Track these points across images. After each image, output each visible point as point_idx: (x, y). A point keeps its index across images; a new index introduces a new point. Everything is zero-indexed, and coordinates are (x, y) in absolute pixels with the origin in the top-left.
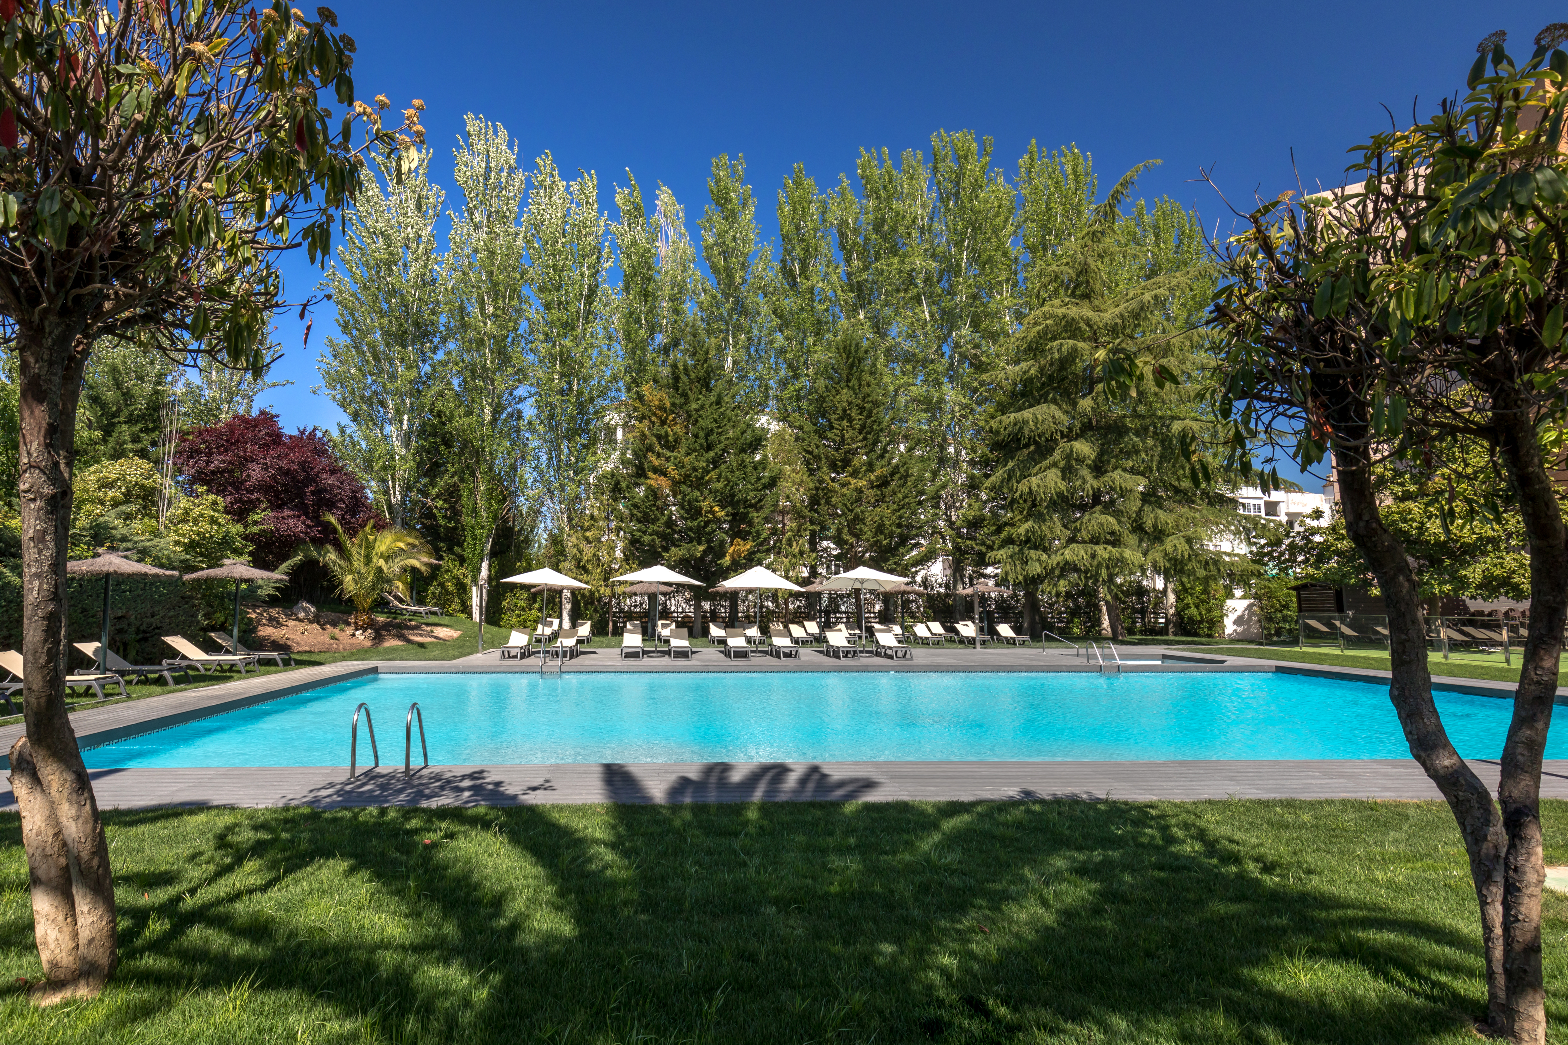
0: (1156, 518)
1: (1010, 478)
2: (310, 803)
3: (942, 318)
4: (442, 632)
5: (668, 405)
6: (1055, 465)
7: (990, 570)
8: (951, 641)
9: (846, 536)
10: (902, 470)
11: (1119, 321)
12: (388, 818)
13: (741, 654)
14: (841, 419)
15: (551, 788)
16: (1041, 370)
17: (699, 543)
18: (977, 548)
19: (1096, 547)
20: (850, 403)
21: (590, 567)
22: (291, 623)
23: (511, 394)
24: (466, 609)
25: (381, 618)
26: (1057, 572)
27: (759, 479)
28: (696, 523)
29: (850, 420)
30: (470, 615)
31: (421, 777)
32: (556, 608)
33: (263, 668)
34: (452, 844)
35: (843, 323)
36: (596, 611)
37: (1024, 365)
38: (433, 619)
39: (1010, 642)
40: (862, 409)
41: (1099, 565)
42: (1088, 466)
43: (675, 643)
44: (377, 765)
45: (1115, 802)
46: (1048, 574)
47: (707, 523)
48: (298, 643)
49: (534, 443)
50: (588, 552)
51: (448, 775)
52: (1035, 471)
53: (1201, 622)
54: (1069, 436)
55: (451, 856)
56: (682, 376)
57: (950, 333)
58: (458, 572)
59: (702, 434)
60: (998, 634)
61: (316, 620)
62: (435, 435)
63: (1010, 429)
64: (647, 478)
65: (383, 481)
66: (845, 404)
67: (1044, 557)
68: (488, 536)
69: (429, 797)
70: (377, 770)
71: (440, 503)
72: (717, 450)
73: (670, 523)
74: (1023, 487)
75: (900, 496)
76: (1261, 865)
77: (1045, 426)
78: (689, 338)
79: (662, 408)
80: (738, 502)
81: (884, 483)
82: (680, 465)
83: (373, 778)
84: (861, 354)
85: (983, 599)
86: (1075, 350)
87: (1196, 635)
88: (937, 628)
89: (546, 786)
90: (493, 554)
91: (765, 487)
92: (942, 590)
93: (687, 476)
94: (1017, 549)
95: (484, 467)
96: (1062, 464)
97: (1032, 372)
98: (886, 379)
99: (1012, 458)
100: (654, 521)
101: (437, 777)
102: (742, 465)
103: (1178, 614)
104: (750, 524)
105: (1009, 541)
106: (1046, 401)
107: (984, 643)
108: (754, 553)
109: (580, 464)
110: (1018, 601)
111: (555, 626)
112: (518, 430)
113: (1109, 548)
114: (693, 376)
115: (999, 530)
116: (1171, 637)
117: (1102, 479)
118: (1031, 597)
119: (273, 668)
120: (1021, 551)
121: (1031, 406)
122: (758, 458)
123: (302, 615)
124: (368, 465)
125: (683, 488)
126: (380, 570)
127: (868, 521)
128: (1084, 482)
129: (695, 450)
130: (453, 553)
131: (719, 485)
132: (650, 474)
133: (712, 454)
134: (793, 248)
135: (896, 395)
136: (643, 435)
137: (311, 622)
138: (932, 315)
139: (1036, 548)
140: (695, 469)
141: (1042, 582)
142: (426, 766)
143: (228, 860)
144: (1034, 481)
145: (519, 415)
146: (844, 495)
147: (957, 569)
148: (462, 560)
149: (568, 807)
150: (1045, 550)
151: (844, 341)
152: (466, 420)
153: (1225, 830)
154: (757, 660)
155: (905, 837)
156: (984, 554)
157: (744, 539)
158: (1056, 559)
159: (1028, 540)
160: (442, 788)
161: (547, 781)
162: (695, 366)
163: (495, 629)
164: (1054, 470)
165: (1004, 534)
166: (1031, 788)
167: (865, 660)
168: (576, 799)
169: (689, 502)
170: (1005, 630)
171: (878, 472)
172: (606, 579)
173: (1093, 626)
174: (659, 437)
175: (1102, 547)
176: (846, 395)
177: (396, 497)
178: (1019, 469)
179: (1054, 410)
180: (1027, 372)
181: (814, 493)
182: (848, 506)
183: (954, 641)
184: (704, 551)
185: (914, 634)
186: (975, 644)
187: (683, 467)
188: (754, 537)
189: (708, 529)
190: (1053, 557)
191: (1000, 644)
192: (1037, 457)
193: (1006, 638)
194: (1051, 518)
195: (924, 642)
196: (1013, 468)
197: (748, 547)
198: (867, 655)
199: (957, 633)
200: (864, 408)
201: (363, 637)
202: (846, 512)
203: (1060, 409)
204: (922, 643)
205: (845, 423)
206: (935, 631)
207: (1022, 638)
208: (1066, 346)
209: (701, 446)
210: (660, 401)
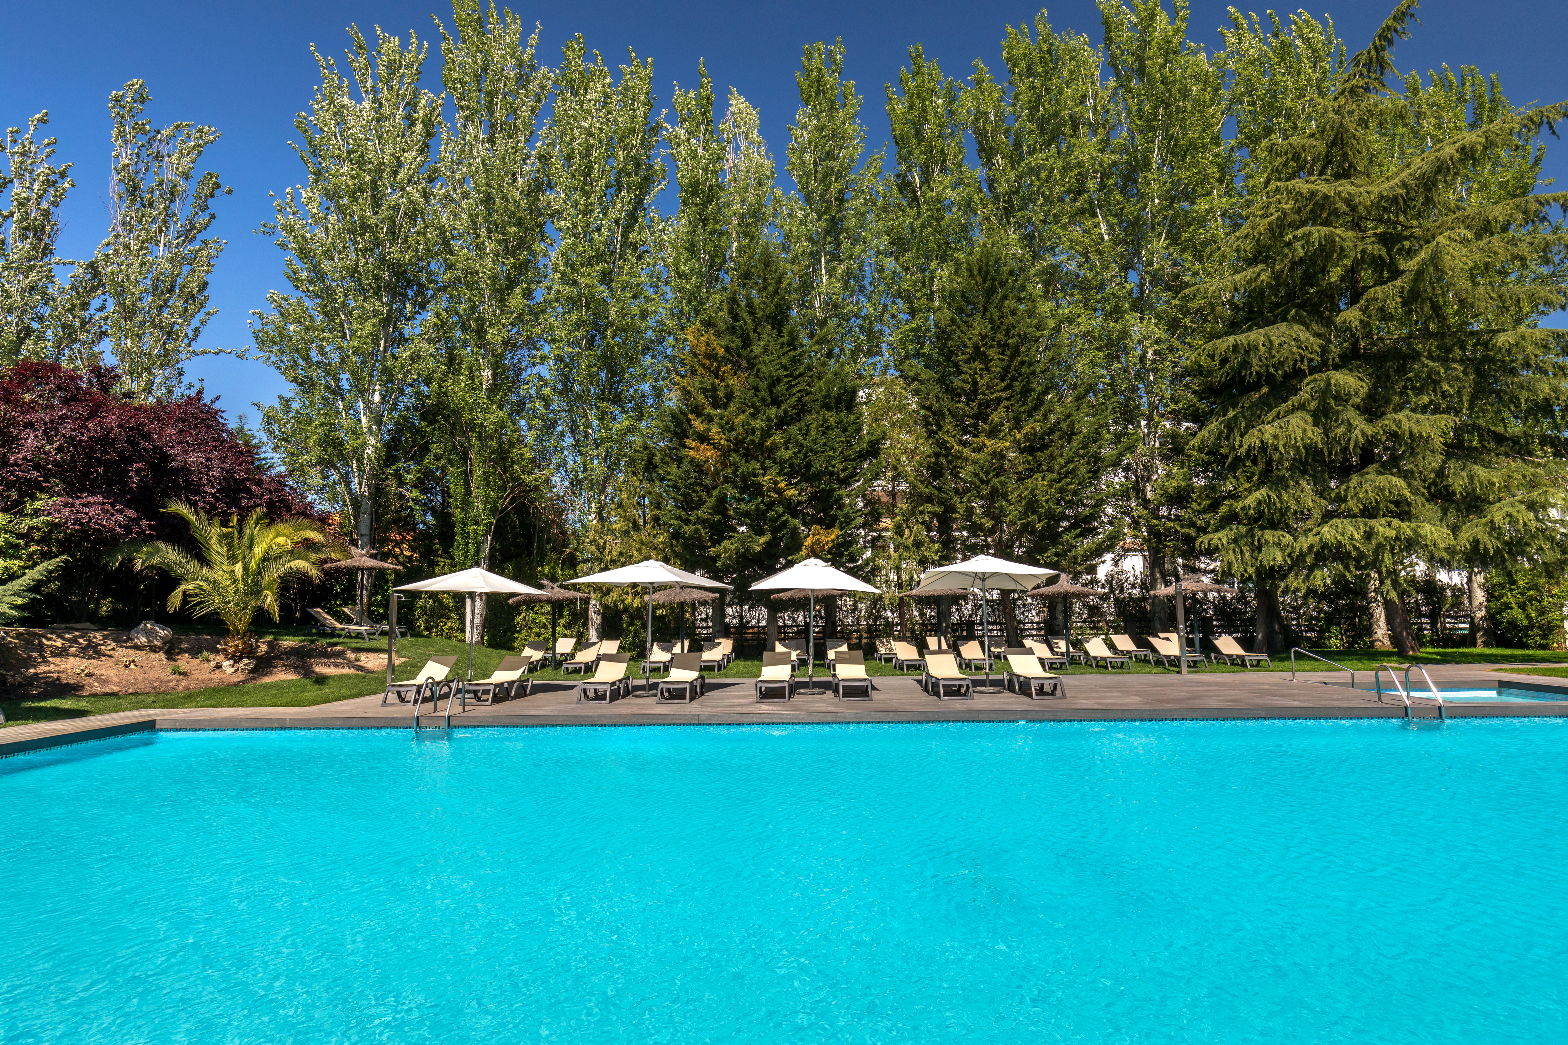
0: (1471, 477)
1: (1231, 430)
3: (1126, 233)
4: (375, 660)
5: (721, 352)
6: (1302, 407)
7: (1203, 563)
8: (1146, 661)
9: (982, 519)
10: (1064, 425)
11: (1401, 193)
14: (971, 359)
16: (1277, 276)
17: (761, 533)
18: (1183, 531)
19: (1373, 522)
20: (983, 338)
22: (115, 652)
26: (1309, 560)
28: (753, 506)
29: (986, 360)
37: (1251, 272)
39: (1238, 663)
40: (1003, 345)
41: (1380, 547)
42: (1357, 407)
43: (676, 675)
46: (1297, 562)
47: (770, 506)
52: (1269, 417)
53: (1531, 627)
54: (1323, 365)
56: (744, 314)
57: (1137, 249)
59: (763, 385)
60: (1217, 651)
63: (1228, 360)
64: (688, 447)
66: (977, 339)
67: (1288, 538)
68: (486, 533)
74: (1252, 439)
75: (1061, 460)
77: (1285, 352)
79: (712, 357)
80: (818, 475)
81: (1037, 444)
82: (728, 427)
85: (1194, 603)
86: (1330, 240)
87: (1522, 645)
88: (1124, 642)
92: (1136, 592)
93: (739, 442)
94: (1243, 529)
96: (1313, 405)
97: (1263, 277)
99: (1234, 407)
100: (699, 505)
103: (1491, 617)
104: (838, 505)
105: (1232, 518)
106: (1284, 319)
107: (1194, 665)
108: (843, 544)
110: (1247, 603)
113: (1396, 522)
114: (760, 314)
115: (1215, 506)
116: (1479, 650)
117: (1379, 423)
118: (1267, 597)
120: (1250, 533)
125: (734, 458)
127: (1013, 497)
128: (1350, 427)
129: (752, 406)
131: (785, 454)
133: (776, 411)
134: (910, 153)
137: (154, 650)
138: (1111, 229)
139: (1274, 526)
140: (750, 432)
141: (1284, 577)
144: (1268, 431)
147: (1155, 562)
150: (1289, 529)
151: (979, 262)
156: (1194, 540)
157: (831, 525)
158: (1304, 543)
159: (1260, 515)
164: (1300, 414)
165: (1223, 509)
167: (987, 699)
169: (743, 476)
170: (1227, 645)
171: (1028, 428)
173: (1360, 636)
175: (1383, 521)
178: (1244, 418)
179: (1298, 330)
180: (1256, 279)
181: (933, 460)
182: (982, 475)
183: (1149, 662)
184: (766, 543)
185: (1086, 653)
186: (1179, 666)
187: (733, 429)
188: (841, 523)
189: (771, 514)
190: (1302, 539)
191: (1221, 667)
192: (1271, 401)
193: (1230, 656)
194: (1297, 483)
195: (1100, 665)
196: (1235, 417)
197: (833, 536)
198: (992, 689)
199: (1154, 650)
200: (1008, 345)
201: (233, 670)
202: (978, 483)
203: (1307, 329)
204: (1097, 666)
205: (978, 366)
206: (1120, 647)
207: (1254, 656)
208: (1316, 235)
209: (763, 400)
210: (708, 344)
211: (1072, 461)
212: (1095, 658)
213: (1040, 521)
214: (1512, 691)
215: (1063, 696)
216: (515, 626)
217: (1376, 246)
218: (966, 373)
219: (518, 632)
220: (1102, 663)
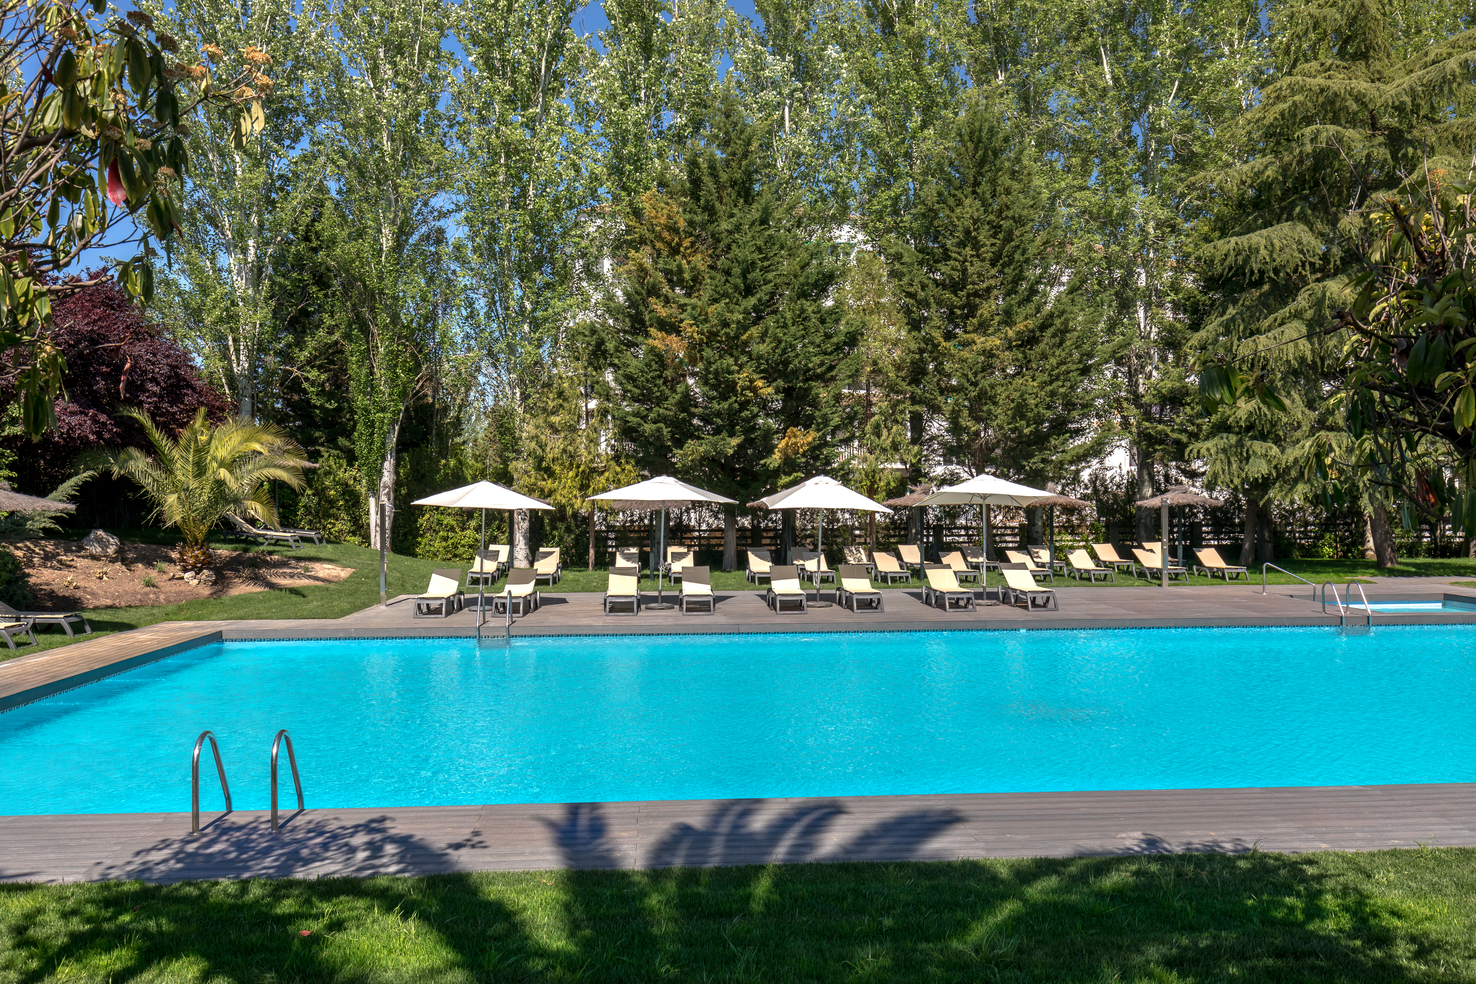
1: (1228, 333)
2: (139, 874)
3: (1130, 83)
4: (324, 570)
5: (682, 224)
6: (1297, 315)
8: (1128, 572)
9: (966, 421)
10: (1058, 322)
11: (1407, 99)
12: (250, 897)
13: (791, 605)
14: (962, 244)
15: (481, 845)
16: (1285, 169)
17: (732, 435)
18: (1175, 436)
20: (975, 221)
21: (557, 468)
22: (80, 563)
23: (426, 204)
24: (360, 529)
25: (223, 551)
26: (1294, 473)
27: (828, 336)
28: (725, 405)
29: (976, 245)
30: (366, 538)
31: (294, 829)
32: (506, 527)
33: (42, 638)
34: (339, 937)
35: (971, 92)
36: (568, 530)
37: (1258, 162)
38: (307, 550)
39: (1217, 575)
40: (996, 229)
43: (690, 589)
44: (230, 811)
45: (1265, 856)
46: (1280, 476)
47: (744, 405)
48: (93, 594)
49: (464, 280)
50: (555, 445)
51: (333, 826)
52: (1266, 323)
54: (1325, 271)
55: (338, 954)
56: (706, 179)
57: (1145, 107)
58: (346, 474)
59: (737, 270)
60: (1199, 563)
61: (121, 557)
62: (302, 268)
63: (1231, 259)
64: (647, 335)
65: (220, 338)
66: (968, 223)
67: (1275, 450)
68: (393, 422)
69: (306, 862)
70: (232, 818)
71: (313, 374)
72: (762, 294)
73: (687, 402)
75: (1053, 361)
76: (1414, 948)
77: (1285, 256)
78: (719, 118)
79: (673, 229)
80: (794, 372)
81: (1029, 340)
82: (701, 318)
83: (225, 831)
84: (997, 143)
86: (1338, 140)
88: (1107, 552)
89: (474, 842)
90: (402, 446)
91: (838, 348)
92: (1121, 493)
93: (712, 335)
94: (1233, 439)
95: (384, 318)
96: (1309, 314)
97: (1269, 172)
98: (1038, 181)
99: (1235, 302)
100: (661, 400)
101: (318, 830)
102: (802, 317)
104: (815, 404)
105: (1223, 427)
106: (1290, 218)
107: (1175, 577)
108: (819, 447)
109: (539, 314)
111: (503, 557)
112: (437, 258)
114: (724, 177)
119: (57, 638)
120: (1240, 444)
121: (1267, 224)
122: (829, 303)
123: (96, 549)
124: (195, 315)
125: (708, 352)
126: (220, 484)
127: (1001, 399)
129: (726, 295)
130: (337, 447)
131: (763, 348)
132: (653, 331)
133: (752, 301)
135: (1052, 207)
136: (641, 268)
137: (113, 561)
138: (1116, 79)
139: (1263, 437)
140: (725, 324)
141: (1268, 489)
142: (301, 811)
143: (34, 965)
144: (1263, 340)
145: (439, 237)
146: (964, 361)
147: (1143, 465)
148: (351, 457)
149: (503, 875)
150: (1277, 441)
151: (970, 124)
152: (352, 247)
153: (1394, 897)
154: (817, 613)
155: (959, 914)
156: (1186, 446)
157: (807, 427)
159: (1250, 427)
160: (325, 846)
161: (476, 834)
162: (727, 163)
163: (407, 561)
164: (1296, 323)
165: (1216, 417)
166: (1159, 834)
167: (985, 611)
168: (516, 864)
169: (716, 373)
170: (1211, 557)
171: (1020, 327)
172: (583, 487)
174: (667, 272)
176: (971, 207)
177: (241, 365)
178: (1243, 320)
179: (1301, 231)
180: (1263, 172)
181: (917, 356)
182: (970, 376)
183: (1131, 573)
184: (739, 445)
185: (1069, 564)
186: (1160, 579)
187: (706, 321)
188: (818, 424)
189: (745, 414)
190: (1289, 451)
191: (1201, 579)
192: (1271, 301)
193: (1210, 569)
194: (1289, 393)
195: (1085, 577)
196: (1233, 319)
197: (810, 439)
198: (989, 602)
199: (1137, 560)
200: (1000, 227)
201: (196, 581)
202: (967, 385)
203: (1311, 229)
204: (1081, 578)
205: (968, 251)
206: (1103, 557)
207: (1234, 569)
208: (1325, 134)
209: (736, 287)
210: (669, 217)
211: (1065, 363)
212: (1079, 570)
213: (1028, 426)
214: (1455, 603)
215: (1056, 608)
216: (418, 529)
217: (1382, 150)
218: (956, 260)
219: (422, 536)
220: (1085, 575)
